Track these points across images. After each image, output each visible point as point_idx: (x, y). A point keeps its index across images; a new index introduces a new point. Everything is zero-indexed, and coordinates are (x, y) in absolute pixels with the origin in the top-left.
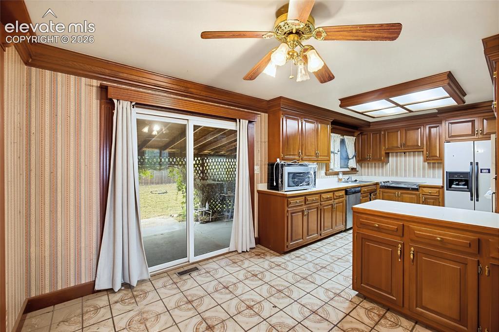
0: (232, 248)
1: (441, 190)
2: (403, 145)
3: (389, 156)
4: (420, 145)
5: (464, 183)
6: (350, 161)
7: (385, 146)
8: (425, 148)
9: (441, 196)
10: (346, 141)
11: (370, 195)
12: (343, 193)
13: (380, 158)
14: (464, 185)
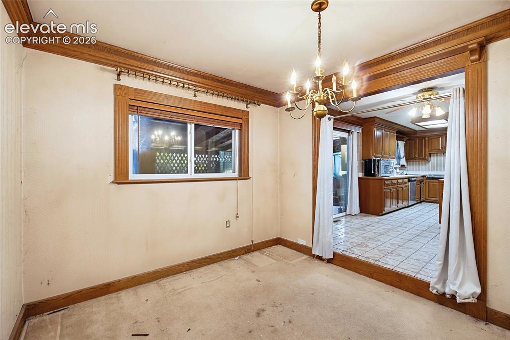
0: (348, 212)
3: (431, 156)
6: (401, 159)
7: (429, 149)
10: (399, 144)
11: (421, 184)
12: (407, 180)
13: (425, 158)
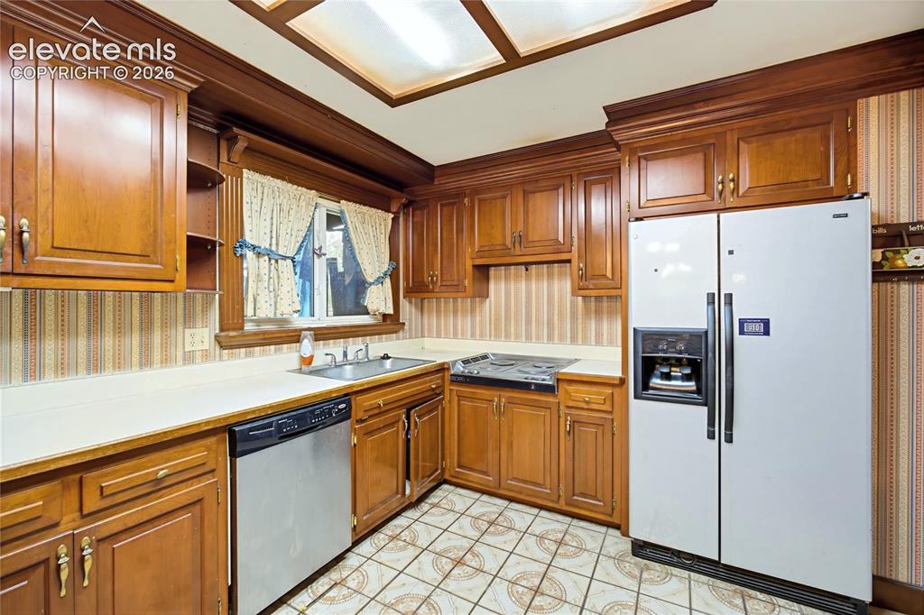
1: (617, 391)
2: (517, 240)
3: (487, 279)
4: (561, 239)
5: (688, 371)
6: (368, 290)
7: (472, 244)
8: (575, 248)
9: (617, 415)
11: (408, 418)
13: (460, 281)
14: (686, 378)
